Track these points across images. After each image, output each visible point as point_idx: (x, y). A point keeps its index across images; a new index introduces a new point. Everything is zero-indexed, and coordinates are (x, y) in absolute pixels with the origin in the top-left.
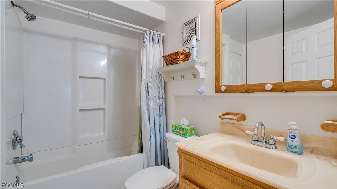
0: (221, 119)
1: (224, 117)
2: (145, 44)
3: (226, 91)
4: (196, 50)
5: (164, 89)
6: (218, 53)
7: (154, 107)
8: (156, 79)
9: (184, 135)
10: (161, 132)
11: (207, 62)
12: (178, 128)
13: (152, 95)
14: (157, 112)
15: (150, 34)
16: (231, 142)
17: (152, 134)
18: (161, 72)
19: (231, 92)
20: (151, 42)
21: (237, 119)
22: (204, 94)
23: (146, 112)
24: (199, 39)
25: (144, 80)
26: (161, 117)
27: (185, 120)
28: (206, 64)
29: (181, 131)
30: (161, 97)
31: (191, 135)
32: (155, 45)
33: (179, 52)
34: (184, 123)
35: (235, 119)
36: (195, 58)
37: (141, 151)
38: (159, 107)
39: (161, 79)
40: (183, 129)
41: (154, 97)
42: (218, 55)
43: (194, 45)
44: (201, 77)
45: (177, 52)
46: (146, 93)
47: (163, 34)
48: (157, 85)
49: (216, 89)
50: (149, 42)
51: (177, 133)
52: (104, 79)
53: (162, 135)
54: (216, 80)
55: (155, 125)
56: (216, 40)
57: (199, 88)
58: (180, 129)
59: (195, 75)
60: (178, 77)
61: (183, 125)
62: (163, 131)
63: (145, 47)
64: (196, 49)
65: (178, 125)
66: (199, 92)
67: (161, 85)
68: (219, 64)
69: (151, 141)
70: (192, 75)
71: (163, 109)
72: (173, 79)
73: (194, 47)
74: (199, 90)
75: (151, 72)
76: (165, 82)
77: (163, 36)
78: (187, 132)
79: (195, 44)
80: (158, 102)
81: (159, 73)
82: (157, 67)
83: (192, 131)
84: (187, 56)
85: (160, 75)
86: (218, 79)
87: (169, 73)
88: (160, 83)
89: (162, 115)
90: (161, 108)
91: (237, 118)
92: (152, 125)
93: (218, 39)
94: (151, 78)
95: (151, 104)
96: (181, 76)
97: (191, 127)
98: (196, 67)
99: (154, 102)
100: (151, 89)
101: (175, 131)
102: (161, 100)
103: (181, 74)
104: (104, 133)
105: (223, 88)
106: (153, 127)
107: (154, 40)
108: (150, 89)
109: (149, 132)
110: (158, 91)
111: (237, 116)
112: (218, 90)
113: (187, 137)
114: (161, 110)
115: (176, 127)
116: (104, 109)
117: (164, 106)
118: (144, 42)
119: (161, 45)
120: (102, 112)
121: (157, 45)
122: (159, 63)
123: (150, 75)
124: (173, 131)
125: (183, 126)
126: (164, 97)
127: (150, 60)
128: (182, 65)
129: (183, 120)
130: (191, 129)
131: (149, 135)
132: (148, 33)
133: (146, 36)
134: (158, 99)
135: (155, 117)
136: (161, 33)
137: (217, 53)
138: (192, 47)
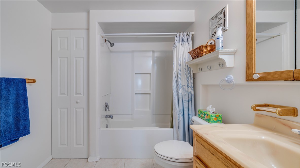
0: (254, 110)
1: (257, 108)
2: (176, 45)
3: (260, 79)
4: (222, 41)
5: (193, 79)
6: (250, 38)
7: (183, 94)
8: (185, 71)
9: (208, 120)
10: (189, 115)
11: (237, 50)
12: (203, 114)
13: (181, 84)
14: (186, 98)
15: (180, 36)
16: (263, 137)
17: (180, 115)
18: (189, 65)
19: (269, 80)
20: (181, 42)
21: (277, 113)
22: (232, 83)
23: (176, 98)
24: (227, 29)
25: (175, 73)
26: (189, 102)
27: (211, 107)
28: (235, 52)
29: (206, 117)
30: (190, 85)
31: (217, 121)
32: (185, 44)
33: (202, 46)
34: (210, 109)
35: (276, 113)
36: (221, 48)
37: (172, 127)
38: (188, 94)
39: (190, 71)
40: (208, 115)
41: (183, 86)
42: (250, 41)
43: (219, 36)
44: (227, 66)
45: (200, 47)
46: (176, 83)
47: (193, 33)
48: (186, 76)
49: (246, 78)
50: (179, 43)
51: (202, 118)
52: (150, 74)
53: (190, 117)
54: (248, 68)
55: (184, 109)
56: (247, 25)
57: (226, 78)
58: (205, 114)
59: (222, 64)
60: (205, 68)
61: (209, 111)
62: (191, 114)
63: (175, 47)
64: (222, 39)
65: (203, 111)
66: (227, 81)
67: (190, 75)
68: (250, 50)
69: (180, 120)
70: (219, 65)
71: (191, 96)
72: (201, 70)
73: (219, 38)
74: (226, 79)
75: (180, 66)
76: (193, 74)
77: (193, 35)
78: (211, 118)
79: (221, 35)
80: (187, 90)
81: (188, 66)
82: (186, 61)
83: (218, 118)
84: (212, 48)
85: (189, 67)
86: (249, 66)
87: (197, 65)
88: (189, 74)
89: (191, 101)
90: (190, 95)
91: (277, 111)
92: (181, 108)
93: (249, 23)
94: (180, 71)
95: (180, 91)
96: (208, 67)
97: (217, 114)
98: (220, 57)
99: (183, 89)
100: (181, 80)
101: (200, 115)
102: (190, 88)
103: (208, 65)
104: (150, 109)
105: (256, 76)
106: (182, 110)
107: (184, 40)
108: (179, 80)
109: (178, 113)
110: (188, 81)
111: (279, 109)
112: (249, 78)
113: (211, 122)
114: (190, 97)
115: (202, 113)
116: (150, 94)
117: (192, 93)
118: (175, 44)
119: (191, 43)
120: (149, 95)
121: (187, 43)
122: (188, 57)
123: (180, 69)
124: (199, 115)
125: (208, 113)
126: (192, 86)
127: (180, 57)
128: (206, 57)
129: (209, 107)
130: (217, 117)
131: (178, 115)
132: (178, 35)
133: (176, 39)
134: (187, 88)
135: (184, 102)
136: (190, 33)
137: (248, 38)
138: (217, 39)
